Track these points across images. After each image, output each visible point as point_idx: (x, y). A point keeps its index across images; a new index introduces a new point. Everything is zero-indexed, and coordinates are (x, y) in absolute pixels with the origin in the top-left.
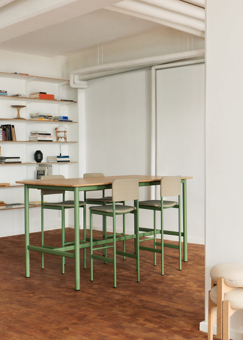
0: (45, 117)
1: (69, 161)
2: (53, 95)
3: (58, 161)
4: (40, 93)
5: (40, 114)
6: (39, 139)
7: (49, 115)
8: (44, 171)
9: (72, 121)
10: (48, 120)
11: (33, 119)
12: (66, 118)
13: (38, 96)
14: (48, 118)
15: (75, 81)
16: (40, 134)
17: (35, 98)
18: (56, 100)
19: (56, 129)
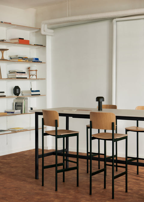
0: (22, 58)
1: (40, 95)
2: (29, 41)
3: (32, 95)
4: (20, 39)
5: (19, 56)
6: (17, 76)
7: (25, 57)
8: (22, 103)
9: (42, 62)
10: (25, 61)
11: (12, 60)
12: (37, 59)
13: (17, 41)
14: (24, 59)
15: (45, 29)
16: (17, 72)
17: (15, 43)
18: (31, 45)
19: (29, 68)
